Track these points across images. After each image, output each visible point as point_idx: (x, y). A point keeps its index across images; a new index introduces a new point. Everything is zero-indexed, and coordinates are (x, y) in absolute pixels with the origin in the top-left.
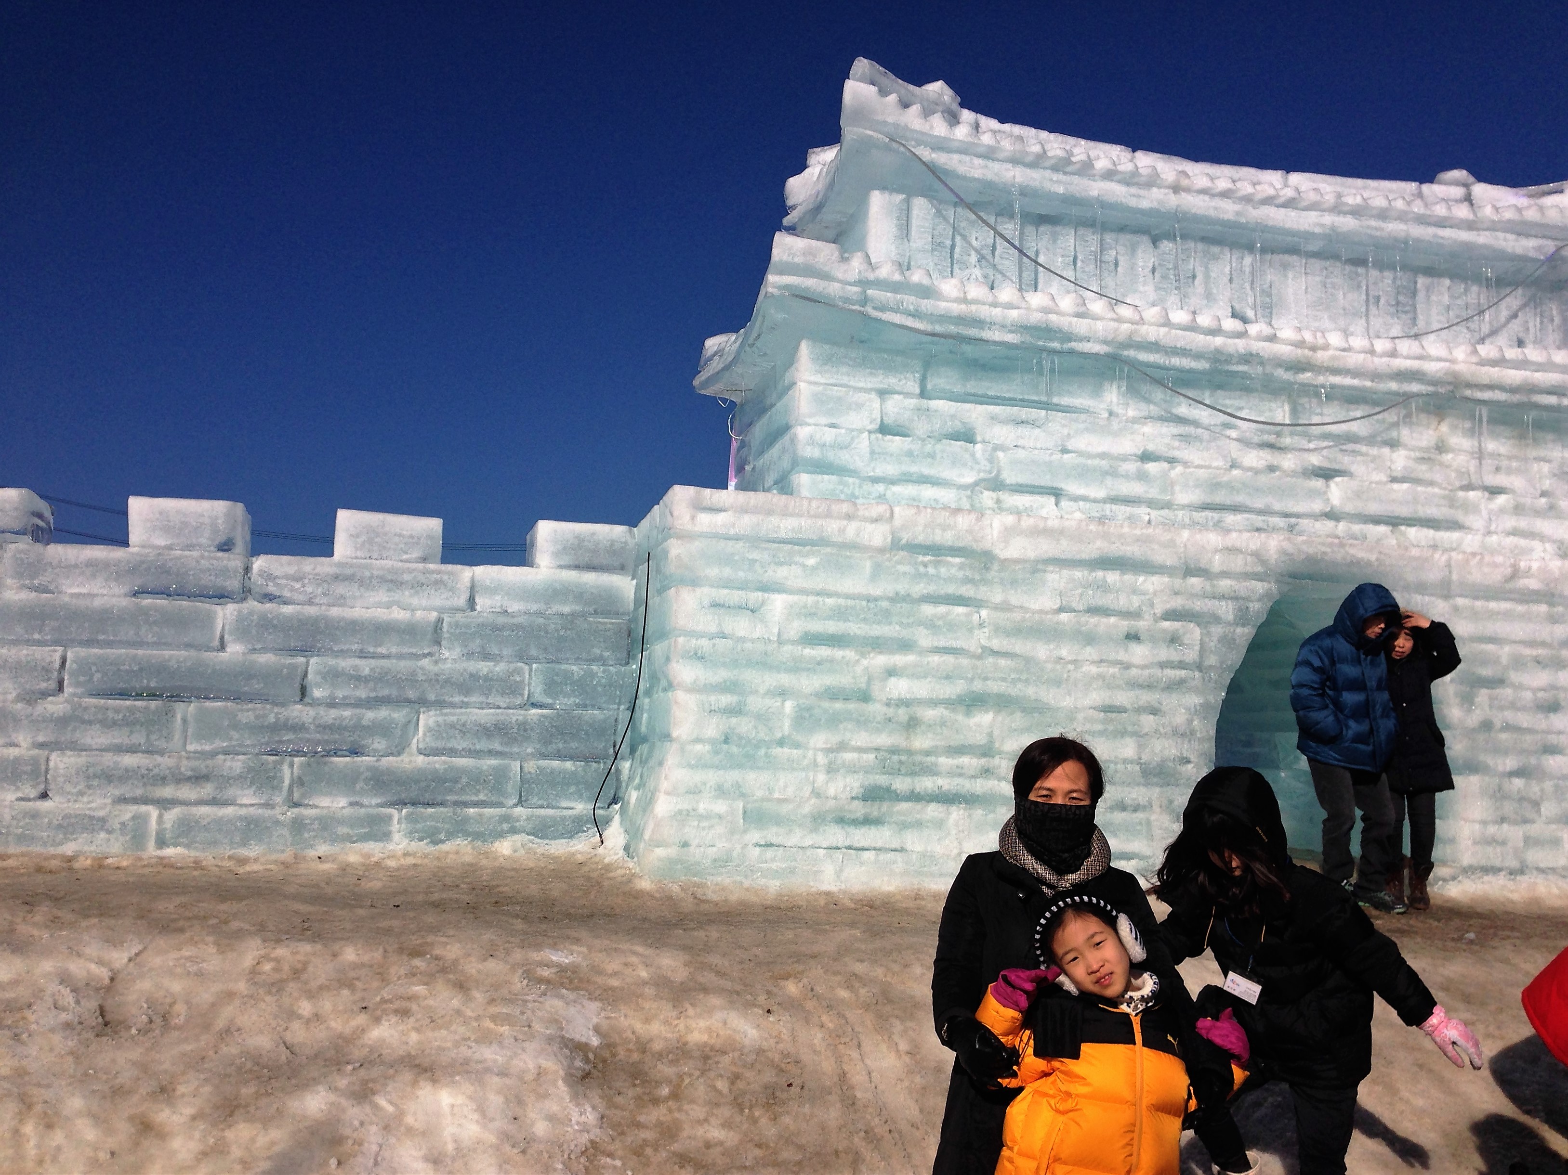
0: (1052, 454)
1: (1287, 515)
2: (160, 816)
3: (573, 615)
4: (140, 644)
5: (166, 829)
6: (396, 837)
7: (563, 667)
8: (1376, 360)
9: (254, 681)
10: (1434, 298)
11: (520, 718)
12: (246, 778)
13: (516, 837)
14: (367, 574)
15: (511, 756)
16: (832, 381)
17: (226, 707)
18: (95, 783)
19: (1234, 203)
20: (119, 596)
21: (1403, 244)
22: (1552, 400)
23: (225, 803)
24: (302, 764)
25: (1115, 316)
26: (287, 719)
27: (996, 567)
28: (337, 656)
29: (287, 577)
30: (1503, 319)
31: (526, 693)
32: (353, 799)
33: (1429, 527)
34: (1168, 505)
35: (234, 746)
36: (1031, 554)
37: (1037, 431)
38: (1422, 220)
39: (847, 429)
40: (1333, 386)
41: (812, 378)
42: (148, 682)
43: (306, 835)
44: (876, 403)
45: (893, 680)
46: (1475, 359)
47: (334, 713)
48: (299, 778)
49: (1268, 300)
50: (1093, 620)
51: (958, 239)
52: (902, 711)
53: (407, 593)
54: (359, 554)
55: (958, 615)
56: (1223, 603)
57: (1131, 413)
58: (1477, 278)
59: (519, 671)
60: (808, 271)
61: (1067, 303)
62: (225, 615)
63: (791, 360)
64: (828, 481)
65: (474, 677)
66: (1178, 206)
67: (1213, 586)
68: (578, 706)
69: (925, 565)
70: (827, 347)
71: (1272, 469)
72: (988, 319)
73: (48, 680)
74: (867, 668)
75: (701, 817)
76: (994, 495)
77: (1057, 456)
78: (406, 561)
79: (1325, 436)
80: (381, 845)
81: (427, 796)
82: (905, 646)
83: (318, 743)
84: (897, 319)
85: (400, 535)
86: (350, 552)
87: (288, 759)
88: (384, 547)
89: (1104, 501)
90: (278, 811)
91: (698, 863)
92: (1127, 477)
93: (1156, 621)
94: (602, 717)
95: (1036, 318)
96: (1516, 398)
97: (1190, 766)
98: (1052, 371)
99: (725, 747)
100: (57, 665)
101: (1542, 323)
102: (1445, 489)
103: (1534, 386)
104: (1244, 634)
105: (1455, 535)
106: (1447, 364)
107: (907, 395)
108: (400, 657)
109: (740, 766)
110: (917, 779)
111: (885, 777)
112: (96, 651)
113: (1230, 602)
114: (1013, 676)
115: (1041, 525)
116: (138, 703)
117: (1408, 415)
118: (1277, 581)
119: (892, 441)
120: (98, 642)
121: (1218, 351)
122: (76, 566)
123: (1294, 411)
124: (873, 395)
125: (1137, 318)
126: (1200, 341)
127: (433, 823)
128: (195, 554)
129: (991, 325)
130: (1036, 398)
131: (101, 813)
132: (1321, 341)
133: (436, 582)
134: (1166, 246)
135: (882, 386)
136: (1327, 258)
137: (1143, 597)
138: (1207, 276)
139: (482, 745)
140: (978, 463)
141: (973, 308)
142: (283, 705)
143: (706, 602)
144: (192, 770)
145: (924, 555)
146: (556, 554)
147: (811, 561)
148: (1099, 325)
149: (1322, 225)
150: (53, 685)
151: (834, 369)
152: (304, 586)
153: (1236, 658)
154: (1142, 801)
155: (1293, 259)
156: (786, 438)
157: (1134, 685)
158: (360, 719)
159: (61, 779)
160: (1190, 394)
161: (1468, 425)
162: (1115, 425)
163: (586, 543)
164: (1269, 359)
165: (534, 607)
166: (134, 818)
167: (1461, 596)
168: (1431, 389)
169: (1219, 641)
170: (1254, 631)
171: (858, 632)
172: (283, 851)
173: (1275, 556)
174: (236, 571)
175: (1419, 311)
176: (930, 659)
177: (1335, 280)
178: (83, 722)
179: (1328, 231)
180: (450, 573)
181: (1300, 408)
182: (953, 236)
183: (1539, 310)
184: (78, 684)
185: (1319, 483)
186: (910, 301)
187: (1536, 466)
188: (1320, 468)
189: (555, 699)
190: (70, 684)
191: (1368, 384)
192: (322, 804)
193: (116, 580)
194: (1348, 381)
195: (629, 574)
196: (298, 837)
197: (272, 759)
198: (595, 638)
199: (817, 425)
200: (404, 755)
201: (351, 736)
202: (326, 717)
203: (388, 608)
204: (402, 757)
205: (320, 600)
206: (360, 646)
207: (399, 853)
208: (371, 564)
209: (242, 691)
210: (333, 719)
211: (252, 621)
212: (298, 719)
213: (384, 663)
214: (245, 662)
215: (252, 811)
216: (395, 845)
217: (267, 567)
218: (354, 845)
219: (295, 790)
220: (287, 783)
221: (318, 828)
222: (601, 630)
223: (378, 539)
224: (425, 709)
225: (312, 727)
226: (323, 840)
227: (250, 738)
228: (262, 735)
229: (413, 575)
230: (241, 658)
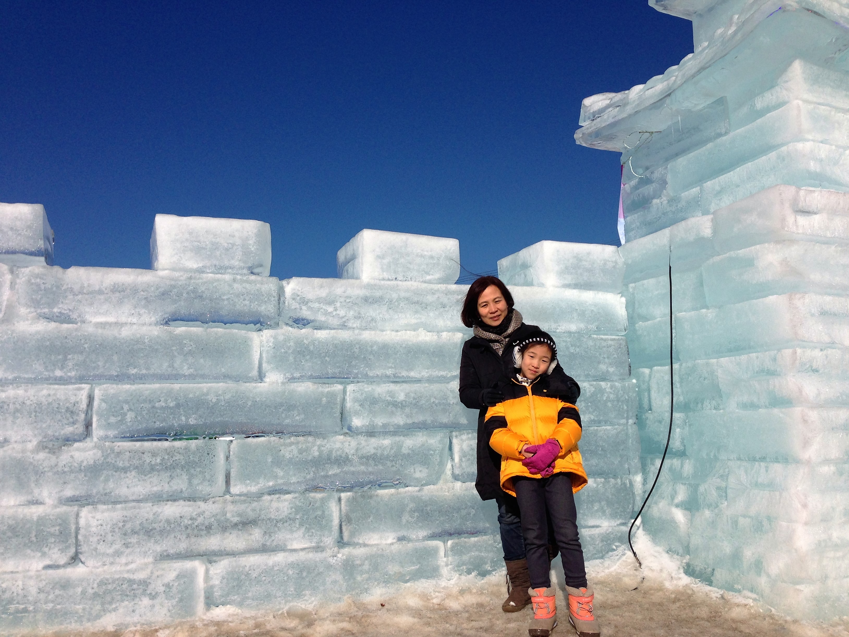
2: (207, 571)
3: (578, 332)
4: (175, 377)
5: (212, 587)
6: (445, 571)
9: (296, 412)
12: (294, 520)
14: (395, 296)
16: (819, 100)
17: (270, 442)
18: (134, 540)
20: (150, 325)
23: (275, 550)
24: (348, 500)
26: (331, 451)
28: (372, 383)
29: (319, 300)
32: (401, 534)
35: (279, 485)
39: (835, 146)
41: (806, 96)
42: (187, 419)
43: (359, 578)
47: (374, 442)
48: (348, 515)
53: (431, 314)
54: (386, 275)
62: (261, 342)
68: (593, 422)
73: (74, 423)
75: (836, 546)
78: (429, 282)
80: (434, 582)
81: (469, 525)
83: (364, 475)
85: (422, 256)
86: (377, 273)
87: (336, 495)
88: (409, 269)
90: (329, 553)
94: (614, 431)
100: (84, 405)
108: (430, 380)
112: (127, 387)
116: (178, 444)
120: (129, 377)
122: (100, 292)
128: (227, 277)
131: (141, 576)
142: (323, 436)
143: (815, 310)
144: (239, 515)
146: (561, 273)
150: (80, 428)
151: (821, 89)
152: (336, 310)
158: (400, 447)
159: (95, 539)
166: (178, 577)
172: (340, 600)
174: (269, 295)
178: (117, 469)
184: (109, 426)
190: (99, 426)
192: (372, 542)
193: (145, 307)
195: (619, 292)
196: (352, 581)
197: (319, 495)
198: (600, 354)
199: (813, 141)
200: (441, 482)
201: (393, 466)
202: (367, 447)
203: (414, 331)
204: (441, 484)
205: (353, 323)
206: (393, 370)
207: (455, 590)
208: (397, 286)
209: (284, 424)
210: (374, 448)
211: (289, 348)
212: (341, 451)
213: (416, 387)
214: (285, 392)
215: (302, 556)
216: (447, 581)
217: (298, 290)
218: (408, 584)
219: (344, 528)
220: (336, 522)
221: (369, 569)
222: (604, 347)
223: (402, 260)
224: (457, 433)
225: (355, 459)
226: (376, 583)
227: (295, 475)
228: (307, 471)
229: (436, 296)
230: (280, 388)
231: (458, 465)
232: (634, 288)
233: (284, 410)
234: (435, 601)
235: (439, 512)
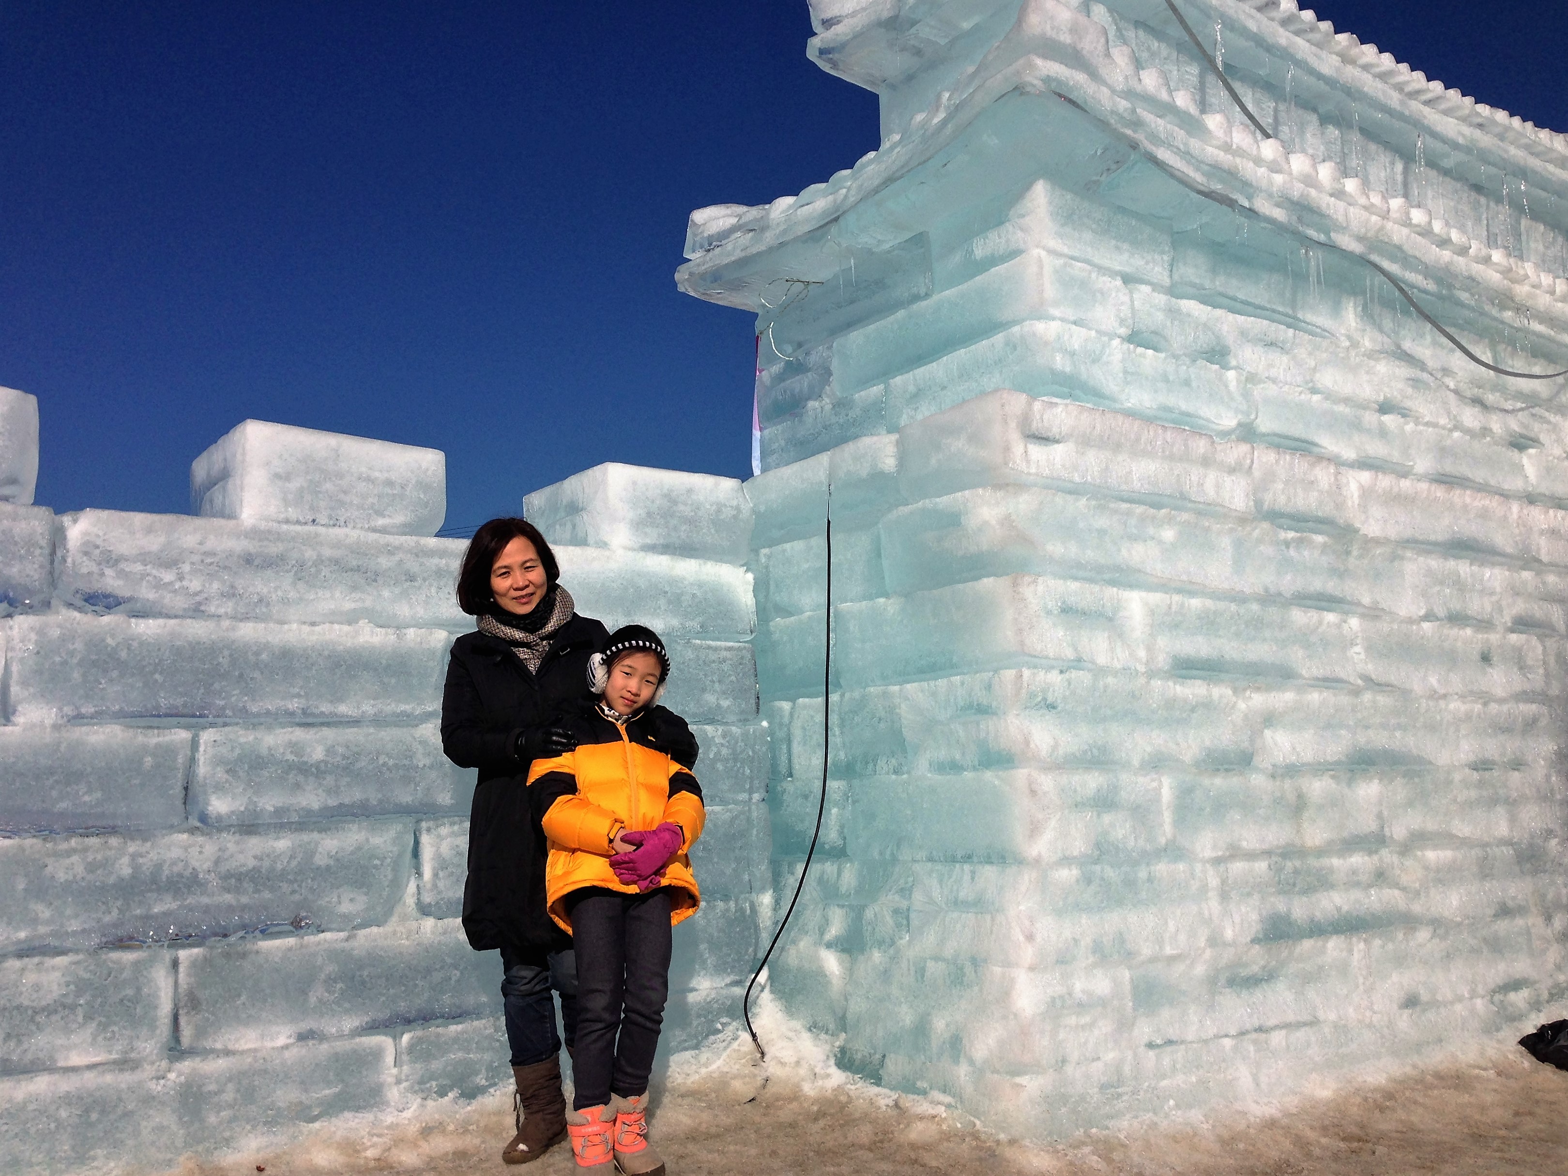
0: (1301, 393)
6: (393, 1094)
9: (82, 788)
12: (73, 1008)
14: (310, 554)
16: (1076, 254)
17: (22, 849)
23: (31, 1069)
24: (193, 964)
25: (1366, 203)
26: (159, 866)
27: (1356, 550)
28: (255, 726)
29: (144, 557)
32: (305, 1026)
35: (42, 936)
36: (1392, 533)
37: (1285, 357)
39: (1096, 330)
41: (1052, 243)
43: (212, 1119)
44: (1123, 296)
45: (1271, 732)
47: (255, 845)
48: (193, 994)
50: (1454, 632)
52: (1288, 785)
53: (386, 593)
54: (292, 514)
55: (1329, 626)
56: (1555, 608)
57: (1367, 343)
62: (7, 640)
67: (1543, 583)
69: (1287, 546)
70: (1069, 196)
71: (1485, 431)
74: (1245, 715)
76: (1247, 448)
77: (1305, 397)
78: (383, 531)
80: (369, 1116)
81: (447, 1000)
82: (1282, 676)
83: (229, 911)
85: (369, 479)
86: (273, 509)
87: (167, 955)
88: (342, 503)
90: (148, 1071)
91: (1080, 1095)
92: (1368, 431)
93: (1505, 633)
94: (727, 815)
107: (1155, 287)
108: (379, 721)
109: (1120, 902)
110: (1314, 898)
114: (1392, 721)
119: (1147, 357)
124: (1119, 282)
127: (460, 1055)
135: (1127, 269)
136: (1458, 180)
137: (1492, 599)
142: (143, 834)
143: (1053, 604)
148: (1351, 211)
151: (1077, 234)
152: (181, 578)
154: (1520, 899)
158: (310, 854)
162: (1354, 358)
169: (1558, 660)
174: (30, 543)
181: (1496, 350)
185: (1517, 455)
186: (1180, 135)
188: (1518, 436)
192: (243, 1045)
195: (742, 562)
196: (197, 1125)
197: (129, 957)
198: (705, 675)
199: (1062, 320)
200: (394, 919)
201: (293, 892)
202: (241, 856)
203: (350, 623)
204: (393, 925)
205: (218, 606)
206: (303, 701)
207: (413, 1129)
208: (317, 535)
209: (56, 810)
210: (255, 857)
211: (72, 654)
212: (181, 864)
213: (351, 734)
214: (59, 744)
215: (90, 1080)
216: (396, 1113)
217: (98, 536)
218: (317, 1125)
219: (183, 1021)
220: (165, 1007)
221: (235, 1099)
222: (714, 661)
223: (328, 486)
224: (431, 824)
225: (214, 881)
226: (249, 1127)
227: (77, 916)
228: (104, 907)
229: (397, 558)
230: (49, 737)
231: (429, 886)
232: (769, 557)
233: (57, 782)
234: (370, 1153)
235: (387, 979)
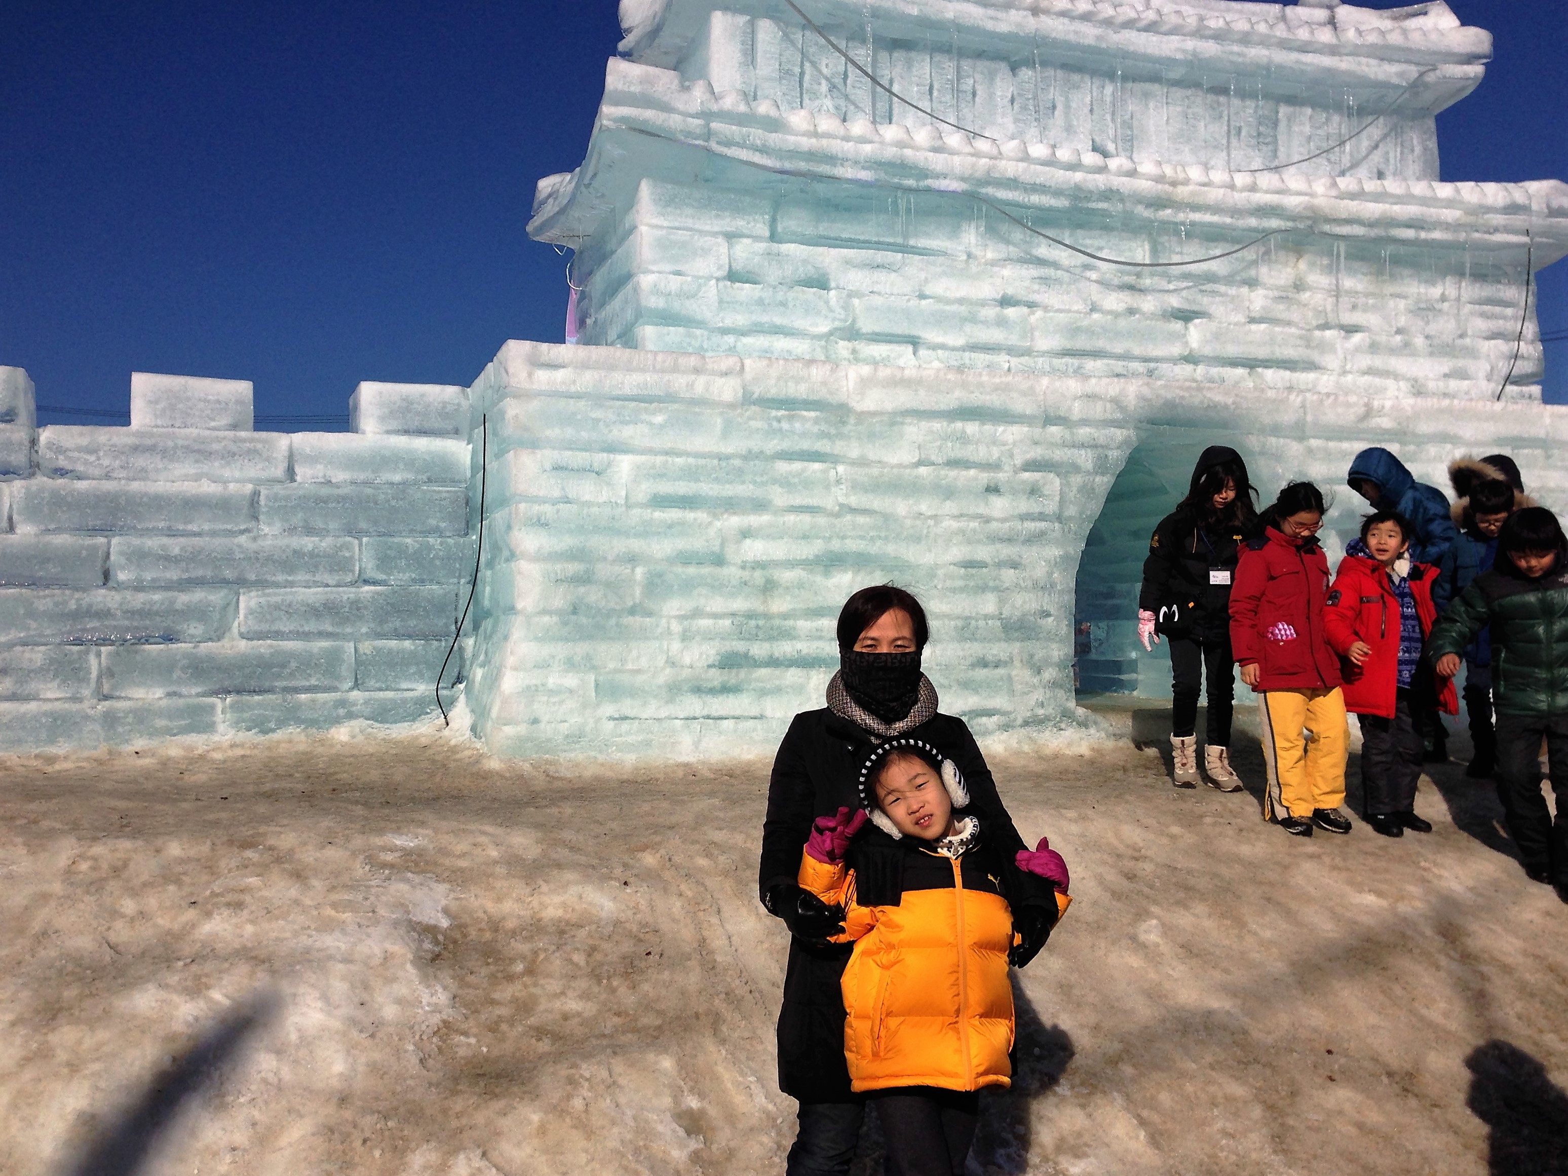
0: (909, 300)
1: (1146, 360)
3: (404, 483)
6: (221, 728)
7: (396, 540)
8: (1236, 195)
9: (50, 566)
10: (1296, 128)
11: (352, 596)
12: (48, 670)
13: (353, 723)
14: (170, 444)
15: (345, 637)
16: (677, 224)
19: (1094, 26)
21: (1267, 70)
22: (1410, 234)
23: (27, 698)
24: (110, 654)
25: (972, 151)
26: (90, 606)
27: (852, 421)
28: (141, 535)
29: (79, 449)
30: (1364, 151)
31: (357, 568)
32: (170, 689)
33: (1286, 368)
34: (1027, 352)
35: (33, 636)
36: (889, 406)
37: (893, 275)
38: (1285, 45)
39: (694, 276)
40: (1193, 224)
41: (655, 221)
43: (120, 729)
44: (723, 249)
45: (748, 542)
46: (1334, 193)
47: (141, 597)
48: (109, 669)
49: (1129, 132)
50: (953, 473)
51: (807, 65)
52: (758, 574)
53: (216, 464)
54: (159, 422)
55: (814, 472)
56: (1083, 452)
57: (990, 255)
58: (1338, 107)
59: (348, 547)
60: (646, 101)
61: (922, 136)
62: (11, 493)
63: (631, 202)
64: (675, 334)
65: (298, 553)
66: (1037, 30)
67: (1072, 434)
68: (414, 581)
69: (779, 421)
70: (669, 187)
71: (1131, 311)
72: (840, 155)
74: (720, 530)
75: (551, 692)
76: (849, 345)
77: (914, 302)
78: (214, 429)
79: (1186, 276)
80: (205, 736)
81: (253, 684)
82: (760, 506)
83: (128, 629)
84: (743, 154)
85: (206, 401)
86: (149, 420)
87: (94, 648)
88: (189, 415)
89: (963, 349)
90: (86, 705)
91: (549, 740)
92: (985, 323)
93: (1015, 472)
94: (441, 592)
95: (890, 153)
96: (1374, 233)
97: (1050, 619)
98: (908, 210)
99: (573, 618)
101: (1402, 153)
102: (1302, 329)
103: (1393, 219)
104: (1104, 483)
105: (1311, 376)
106: (1307, 198)
107: (756, 238)
108: (214, 534)
109: (591, 637)
110: (775, 644)
111: (742, 642)
113: (1089, 450)
114: (871, 534)
115: (899, 374)
117: (1267, 253)
118: (1136, 428)
119: (742, 289)
121: (1078, 188)
123: (1154, 251)
124: (720, 240)
125: (995, 152)
126: (1060, 176)
127: (261, 711)
129: (844, 160)
130: (891, 240)
132: (1181, 176)
133: (249, 451)
134: (1026, 73)
135: (729, 229)
136: (1189, 87)
137: (1003, 448)
138: (1067, 107)
139: (311, 626)
140: (832, 311)
141: (824, 142)
142: (84, 590)
143: (548, 466)
145: (778, 409)
146: (382, 419)
147: (659, 419)
148: (957, 160)
149: (1184, 51)
151: (678, 211)
152: (98, 459)
153: (1095, 507)
154: (1003, 656)
155: (1155, 88)
156: (629, 286)
157: (995, 538)
158: (172, 602)
160: (1050, 233)
161: (1326, 261)
162: (974, 268)
163: (415, 406)
164: (1129, 196)
165: (361, 476)
167: (1314, 437)
168: (1290, 224)
169: (1080, 491)
170: (1113, 481)
171: (711, 493)
172: (95, 748)
173: (1133, 402)
174: (21, 444)
175: (1280, 142)
176: (786, 519)
177: (1196, 110)
179: (1190, 57)
180: (264, 442)
181: (1160, 248)
182: (802, 63)
183: (1399, 140)
185: (1178, 325)
186: (757, 135)
187: (1391, 303)
188: (1180, 310)
189: (389, 574)
191: (1228, 220)
192: (136, 696)
194: (1208, 218)
195: (465, 438)
196: (112, 731)
197: (76, 649)
198: (430, 508)
199: (661, 272)
200: (224, 639)
201: (163, 621)
202: (134, 602)
203: (196, 481)
204: (226, 642)
205: (119, 474)
206: (168, 523)
207: (227, 744)
208: (174, 433)
209: (37, 576)
210: (142, 603)
211: (43, 499)
212: (102, 605)
213: (196, 541)
214: (38, 544)
215: (58, 705)
216: (220, 736)
217: (56, 439)
218: (175, 738)
219: (104, 681)
220: (94, 674)
221: (133, 721)
222: (436, 500)
223: (180, 406)
224: (245, 589)
225: (119, 613)
226: (139, 735)
227: (49, 627)
228: (63, 624)
229: (223, 444)
230: (33, 540)
231: (243, 622)
233: (37, 562)
234: (198, 752)
235: (218, 669)
